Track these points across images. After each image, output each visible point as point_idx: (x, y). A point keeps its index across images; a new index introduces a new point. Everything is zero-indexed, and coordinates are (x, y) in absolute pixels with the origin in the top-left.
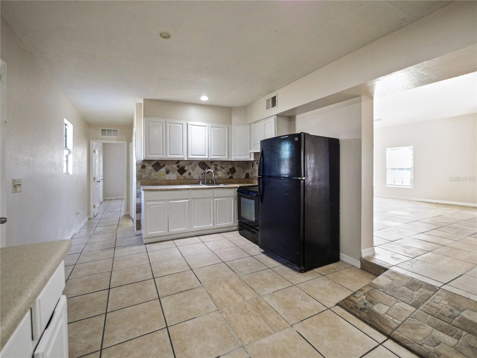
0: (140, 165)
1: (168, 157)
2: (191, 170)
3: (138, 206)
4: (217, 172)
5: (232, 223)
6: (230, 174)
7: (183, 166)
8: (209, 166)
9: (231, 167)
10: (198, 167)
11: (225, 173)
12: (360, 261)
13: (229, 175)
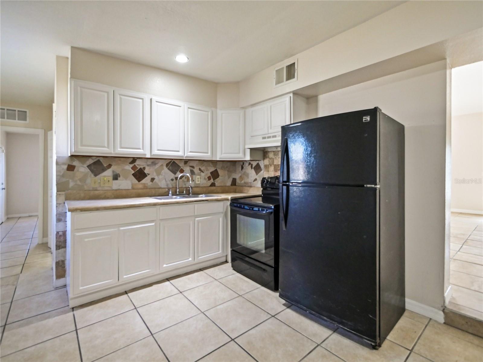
0: (64, 164)
1: (117, 152)
2: (155, 174)
3: (60, 236)
4: (194, 176)
5: (220, 252)
6: (212, 179)
7: (142, 167)
8: (182, 168)
9: (212, 169)
10: (166, 170)
11: (205, 179)
12: (443, 311)
13: (209, 181)
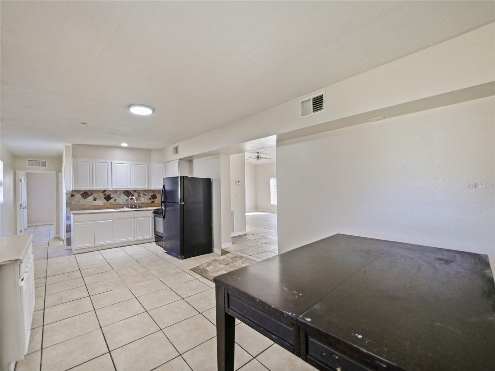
0: (69, 194)
1: (94, 188)
2: (116, 197)
3: (68, 227)
4: (140, 198)
5: (150, 236)
6: (152, 199)
7: (109, 194)
8: (132, 194)
9: (152, 194)
10: (123, 195)
11: (147, 199)
12: (221, 250)
13: (150, 200)
